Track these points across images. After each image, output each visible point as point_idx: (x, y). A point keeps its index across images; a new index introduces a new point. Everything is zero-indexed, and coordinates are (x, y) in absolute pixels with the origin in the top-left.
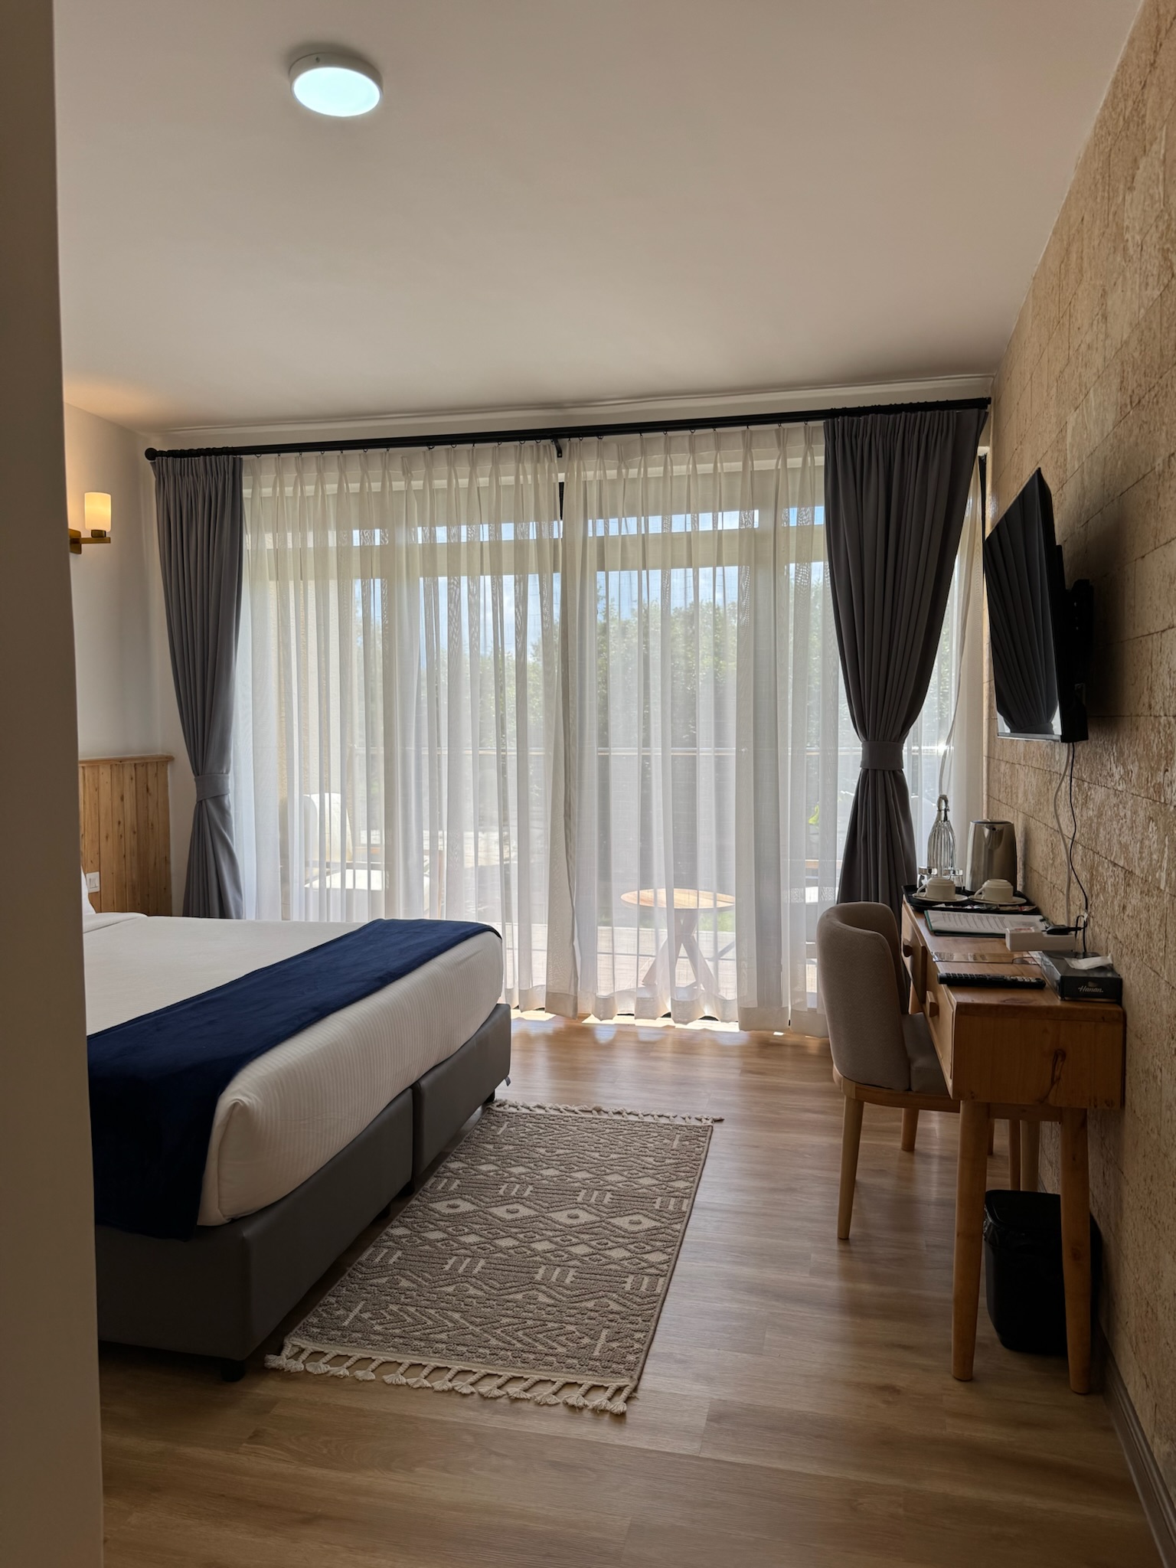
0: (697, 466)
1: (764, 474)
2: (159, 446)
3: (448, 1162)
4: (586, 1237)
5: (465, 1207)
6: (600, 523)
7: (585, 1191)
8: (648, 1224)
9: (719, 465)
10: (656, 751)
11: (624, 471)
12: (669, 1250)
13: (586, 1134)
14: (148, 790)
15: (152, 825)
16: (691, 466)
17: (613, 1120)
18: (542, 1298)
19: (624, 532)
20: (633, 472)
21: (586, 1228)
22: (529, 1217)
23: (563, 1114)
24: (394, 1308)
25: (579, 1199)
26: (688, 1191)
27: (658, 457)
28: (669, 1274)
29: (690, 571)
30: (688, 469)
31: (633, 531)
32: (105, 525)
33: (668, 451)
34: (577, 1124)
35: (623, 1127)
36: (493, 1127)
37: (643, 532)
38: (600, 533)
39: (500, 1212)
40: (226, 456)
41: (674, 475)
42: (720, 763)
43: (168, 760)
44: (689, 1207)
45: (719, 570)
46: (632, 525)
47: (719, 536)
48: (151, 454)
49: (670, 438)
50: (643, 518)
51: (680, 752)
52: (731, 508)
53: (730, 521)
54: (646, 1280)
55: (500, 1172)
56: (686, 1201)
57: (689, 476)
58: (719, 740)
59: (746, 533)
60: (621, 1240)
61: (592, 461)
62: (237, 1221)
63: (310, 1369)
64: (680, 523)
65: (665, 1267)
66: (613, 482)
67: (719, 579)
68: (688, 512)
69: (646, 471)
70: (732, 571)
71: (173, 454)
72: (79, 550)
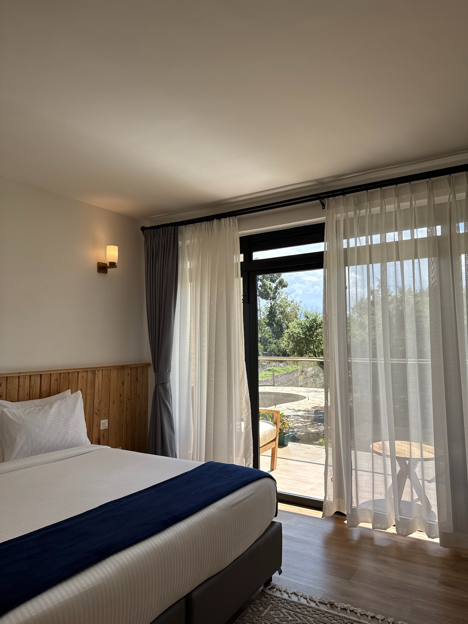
0: (400, 204)
1: (442, 205)
2: (148, 225)
6: (345, 241)
9: (413, 202)
11: (358, 212)
14: (137, 379)
16: (396, 205)
19: (358, 245)
20: (363, 212)
27: (377, 201)
29: (398, 263)
30: (395, 206)
31: (364, 244)
32: (115, 260)
33: (383, 197)
37: (370, 244)
38: (345, 246)
40: (171, 227)
41: (387, 211)
43: (149, 364)
45: (416, 261)
46: (362, 241)
47: (416, 241)
48: (143, 229)
49: (384, 190)
50: (369, 236)
52: (422, 226)
53: (422, 233)
57: (395, 211)
59: (432, 239)
61: (341, 208)
64: (391, 237)
66: (352, 219)
67: (416, 266)
68: (396, 230)
69: (370, 211)
70: (424, 262)
71: (151, 228)
72: (106, 272)
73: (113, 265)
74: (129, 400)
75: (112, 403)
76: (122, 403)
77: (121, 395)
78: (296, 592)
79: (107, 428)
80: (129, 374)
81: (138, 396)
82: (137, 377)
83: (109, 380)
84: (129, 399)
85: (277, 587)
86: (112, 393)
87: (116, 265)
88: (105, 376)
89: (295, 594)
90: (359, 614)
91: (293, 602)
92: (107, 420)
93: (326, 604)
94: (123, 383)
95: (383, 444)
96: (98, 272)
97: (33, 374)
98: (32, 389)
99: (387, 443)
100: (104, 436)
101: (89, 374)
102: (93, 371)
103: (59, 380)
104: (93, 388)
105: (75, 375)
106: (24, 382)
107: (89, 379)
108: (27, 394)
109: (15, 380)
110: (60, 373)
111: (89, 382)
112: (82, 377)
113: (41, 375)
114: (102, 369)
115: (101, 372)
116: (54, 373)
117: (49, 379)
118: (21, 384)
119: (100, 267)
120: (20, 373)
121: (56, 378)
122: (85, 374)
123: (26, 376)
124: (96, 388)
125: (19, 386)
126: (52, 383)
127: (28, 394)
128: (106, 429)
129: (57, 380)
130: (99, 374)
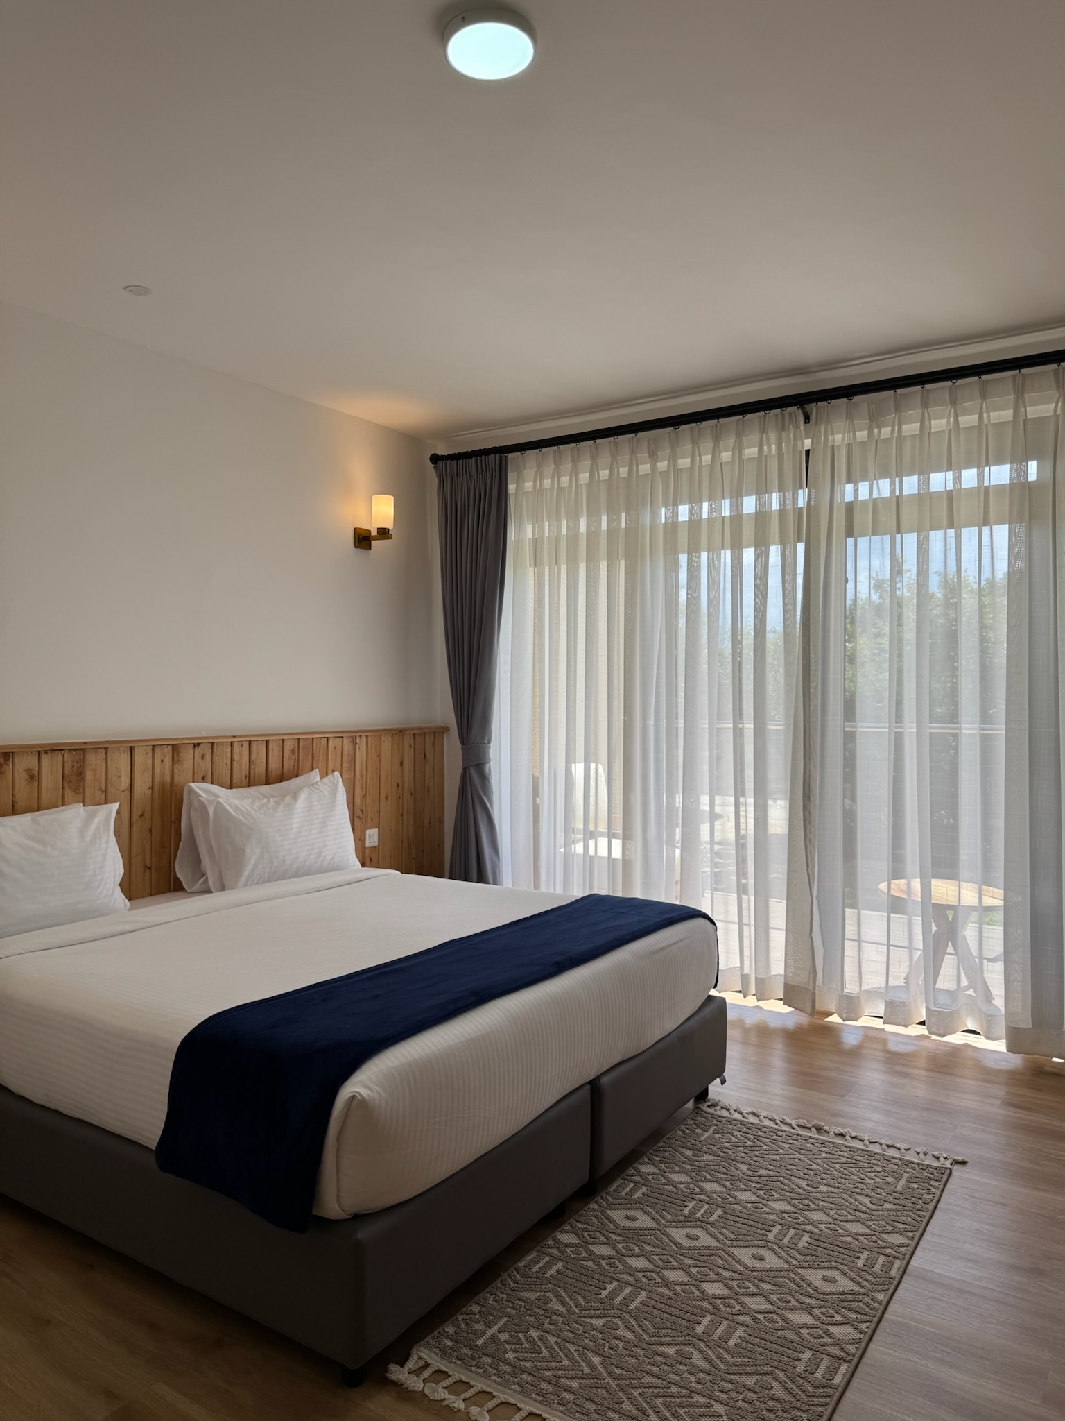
0: (959, 418)
1: (1040, 421)
2: (443, 451)
3: (640, 1164)
4: (766, 1287)
5: (644, 1221)
6: (849, 488)
7: (780, 1227)
8: (844, 1284)
9: (985, 415)
10: (910, 728)
11: (876, 431)
12: (863, 1326)
13: (798, 1155)
14: (425, 757)
15: (428, 788)
16: (952, 419)
17: (833, 1143)
18: (697, 1360)
19: (875, 496)
20: (886, 431)
21: (770, 1276)
22: (709, 1248)
23: (776, 1127)
24: (534, 1333)
25: (771, 1236)
26: (903, 1249)
27: (915, 413)
28: (855, 1360)
29: (951, 532)
30: (948, 422)
31: (886, 493)
32: (389, 524)
33: (925, 405)
34: (791, 1141)
35: (842, 1153)
36: (698, 1131)
37: (897, 494)
38: (849, 497)
39: (679, 1235)
40: (493, 455)
41: (932, 431)
42: (986, 742)
43: (445, 730)
44: (900, 1273)
45: (986, 530)
46: (884, 488)
47: (984, 492)
48: (435, 459)
49: (928, 390)
50: (897, 479)
51: (937, 729)
52: (999, 461)
53: (1000, 474)
54: (826, 1362)
55: (692, 1186)
56: (897, 1263)
57: (950, 431)
58: (985, 717)
59: (1019, 488)
60: (806, 1300)
61: (841, 423)
62: (358, 1218)
63: (427, 1392)
64: (939, 481)
65: (852, 1349)
66: (863, 444)
67: (986, 539)
68: (949, 468)
69: (900, 430)
70: (1001, 533)
71: (451, 457)
72: (369, 547)
73: (384, 533)
74: (412, 794)
75: (385, 799)
76: (401, 800)
77: (398, 785)
78: (755, 1111)
79: (376, 844)
80: (411, 747)
81: (426, 787)
82: (425, 754)
83: (379, 755)
84: (413, 792)
85: (721, 1104)
86: (383, 780)
87: (390, 533)
88: (371, 747)
89: (754, 1114)
90: (867, 1142)
91: (752, 1124)
92: (377, 830)
93: (810, 1128)
94: (402, 764)
95: (909, 885)
96: (355, 547)
97: (255, 738)
98: (253, 767)
99: (916, 884)
100: (371, 860)
101: (346, 741)
102: (352, 737)
103: (297, 751)
104: (353, 769)
105: (322, 743)
106: (241, 754)
107: (345, 752)
108: (246, 776)
109: (225, 749)
110: (299, 739)
111: (345, 758)
112: (335, 748)
113: (267, 741)
114: (367, 734)
115: (364, 739)
116: (288, 739)
117: (281, 749)
118: (236, 757)
119: (359, 538)
120: (234, 737)
121: (292, 748)
122: (339, 740)
123: (244, 743)
124: (358, 769)
125: (232, 760)
126: (285, 758)
127: (248, 775)
128: (375, 847)
129: (293, 751)
130: (362, 743)
